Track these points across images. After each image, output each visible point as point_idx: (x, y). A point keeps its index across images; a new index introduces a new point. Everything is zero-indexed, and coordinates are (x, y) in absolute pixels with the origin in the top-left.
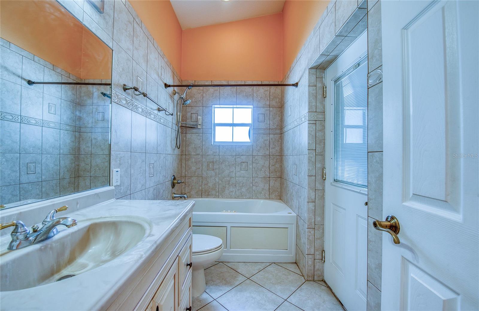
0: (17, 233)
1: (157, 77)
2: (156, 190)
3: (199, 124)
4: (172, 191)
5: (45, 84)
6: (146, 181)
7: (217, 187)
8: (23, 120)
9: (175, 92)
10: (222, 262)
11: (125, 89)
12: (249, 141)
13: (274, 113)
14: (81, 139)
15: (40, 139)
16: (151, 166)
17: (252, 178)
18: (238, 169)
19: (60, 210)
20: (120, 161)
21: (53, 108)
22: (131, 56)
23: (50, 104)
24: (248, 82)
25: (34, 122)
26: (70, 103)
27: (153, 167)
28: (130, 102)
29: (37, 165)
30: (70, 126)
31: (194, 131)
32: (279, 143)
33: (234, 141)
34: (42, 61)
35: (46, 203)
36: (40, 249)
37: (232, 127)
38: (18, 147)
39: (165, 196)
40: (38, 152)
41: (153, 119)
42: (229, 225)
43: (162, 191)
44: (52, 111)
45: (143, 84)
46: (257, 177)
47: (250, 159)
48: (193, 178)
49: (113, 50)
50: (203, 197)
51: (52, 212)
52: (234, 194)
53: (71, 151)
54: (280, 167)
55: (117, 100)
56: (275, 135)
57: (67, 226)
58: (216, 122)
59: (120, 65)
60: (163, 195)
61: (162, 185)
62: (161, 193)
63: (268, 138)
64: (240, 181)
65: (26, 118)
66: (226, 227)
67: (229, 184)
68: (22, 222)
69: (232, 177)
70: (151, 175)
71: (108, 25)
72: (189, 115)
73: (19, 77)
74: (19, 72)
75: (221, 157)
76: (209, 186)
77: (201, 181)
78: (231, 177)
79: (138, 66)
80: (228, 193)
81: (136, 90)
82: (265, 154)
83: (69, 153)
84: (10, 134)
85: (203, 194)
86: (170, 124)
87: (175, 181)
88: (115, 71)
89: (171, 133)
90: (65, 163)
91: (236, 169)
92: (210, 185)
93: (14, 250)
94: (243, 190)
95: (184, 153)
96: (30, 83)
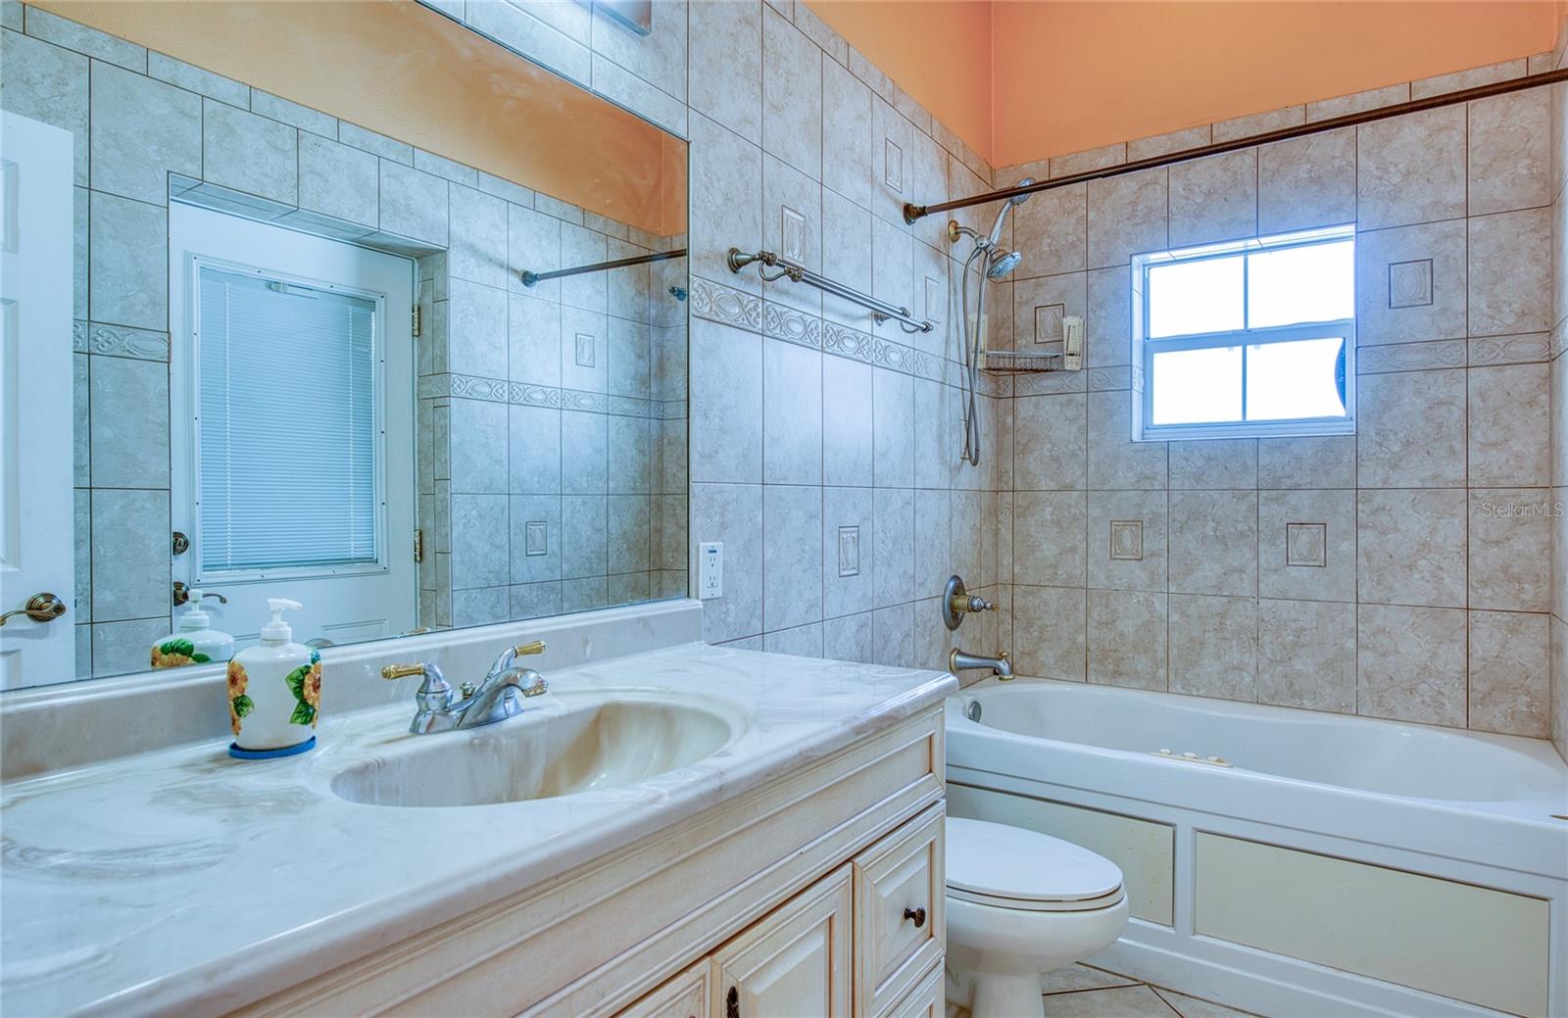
0: (426, 693)
1: (864, 188)
2: (869, 630)
3: (1071, 349)
4: (947, 642)
5: (563, 275)
6: (826, 590)
7: (1162, 638)
8: (514, 393)
9: (956, 228)
10: (1150, 985)
11: (735, 266)
12: (1340, 411)
13: (1501, 247)
14: (665, 440)
15: (555, 450)
16: (845, 536)
17: (1352, 606)
18: (1270, 556)
19: (525, 653)
20: (723, 515)
21: (586, 346)
22: (757, 141)
23: (579, 336)
24: (1323, 104)
25: (541, 397)
26: (633, 326)
27: (857, 541)
28: (755, 308)
29: (549, 528)
30: (634, 401)
31: (1049, 383)
32: (1539, 412)
33: (1249, 418)
34: (555, 207)
35: (502, 632)
36: (471, 744)
37: (1239, 350)
38: (505, 476)
39: (915, 658)
40: (550, 490)
41: (850, 354)
42: (1185, 823)
43: (896, 636)
44: (585, 360)
45: (808, 230)
46: (1386, 604)
47: (1342, 509)
48: (1045, 593)
49: (688, 143)
50: (1092, 678)
51: (506, 653)
52: (1247, 679)
53: (638, 484)
54: (1542, 552)
55: (708, 309)
56: (1509, 371)
57: (523, 691)
58: (1155, 333)
59: (714, 186)
60: (901, 651)
61: (900, 612)
62: (895, 643)
63: (1459, 391)
64: (1285, 616)
65: (521, 386)
66: (1171, 829)
67: (1221, 628)
68: (442, 671)
69: (1239, 598)
70: (848, 569)
71: (671, 65)
72: (1024, 315)
73: (502, 266)
74: (501, 252)
75: (1176, 497)
76: (1122, 635)
77: (1082, 606)
78: (1234, 598)
79: (785, 169)
80: (1219, 673)
81: (769, 263)
82: (1436, 477)
83: (633, 489)
84: (487, 438)
85: (1091, 666)
86: (935, 368)
87: (961, 602)
88: (698, 212)
89: (942, 400)
90: (621, 523)
91: (1257, 557)
92: (1127, 626)
93: (421, 734)
94: (1298, 665)
95: (1007, 483)
96: (528, 279)
